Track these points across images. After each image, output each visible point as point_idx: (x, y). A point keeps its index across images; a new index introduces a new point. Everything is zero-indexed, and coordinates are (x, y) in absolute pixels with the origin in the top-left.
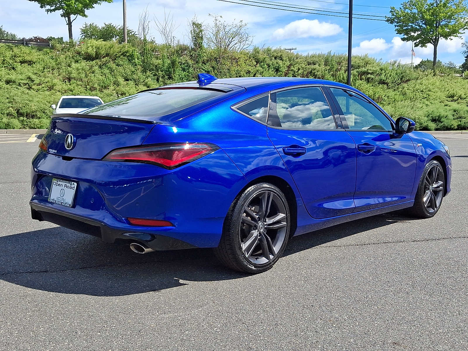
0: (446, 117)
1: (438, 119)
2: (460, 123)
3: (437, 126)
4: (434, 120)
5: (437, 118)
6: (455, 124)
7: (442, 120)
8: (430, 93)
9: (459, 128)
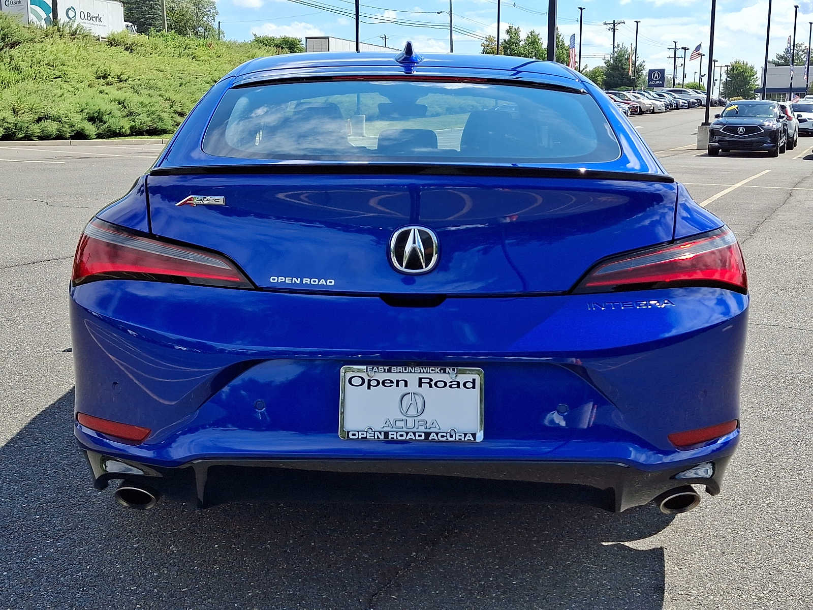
0: (109, 114)
1: (97, 117)
2: (133, 124)
3: (98, 129)
4: (92, 119)
5: (96, 115)
6: (126, 125)
7: (105, 118)
8: (65, 68)
9: (132, 132)
